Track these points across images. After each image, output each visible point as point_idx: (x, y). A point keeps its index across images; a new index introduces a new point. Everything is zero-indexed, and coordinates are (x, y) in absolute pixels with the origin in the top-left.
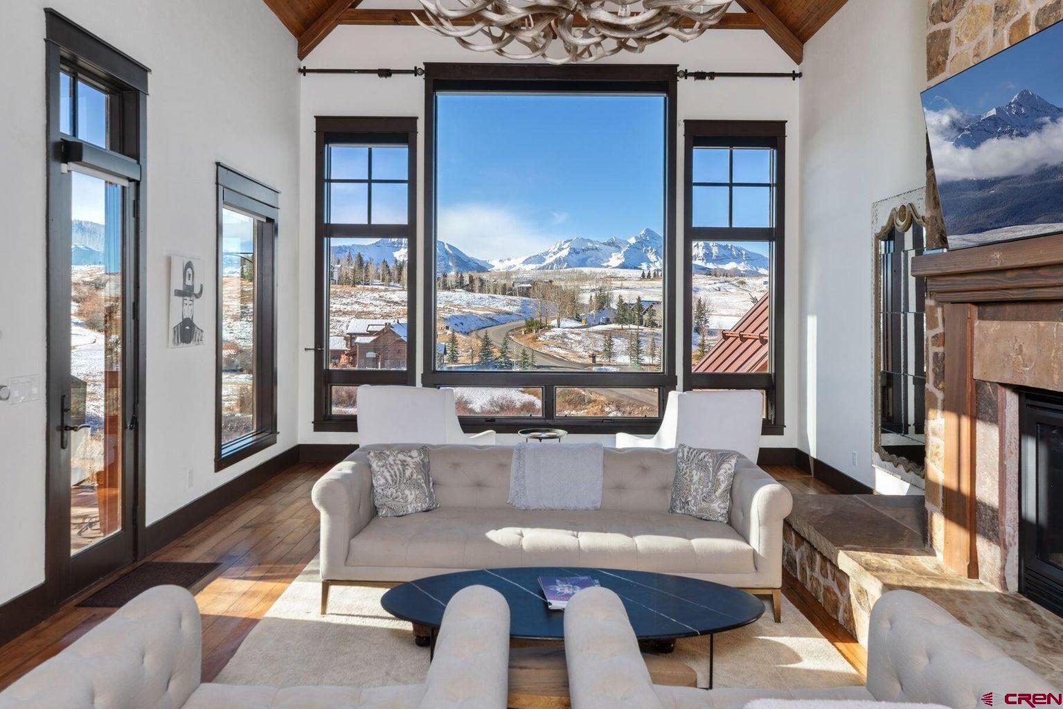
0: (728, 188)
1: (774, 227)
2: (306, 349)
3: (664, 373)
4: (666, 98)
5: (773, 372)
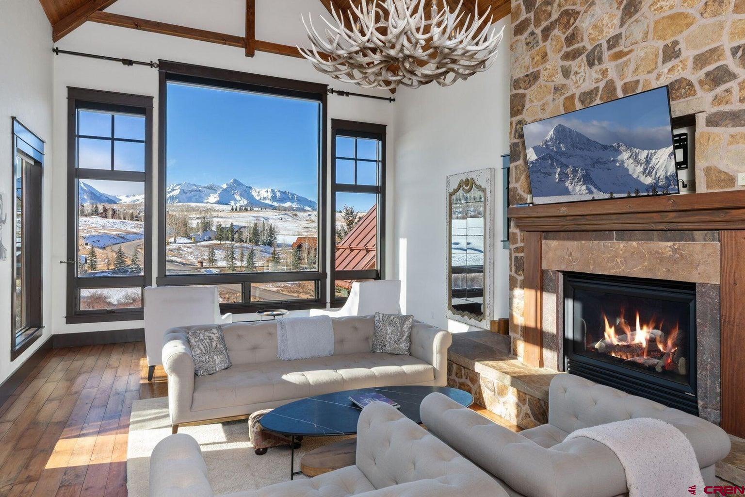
0: (354, 161)
1: (380, 185)
2: (61, 262)
3: (318, 271)
4: (319, 104)
5: (379, 268)
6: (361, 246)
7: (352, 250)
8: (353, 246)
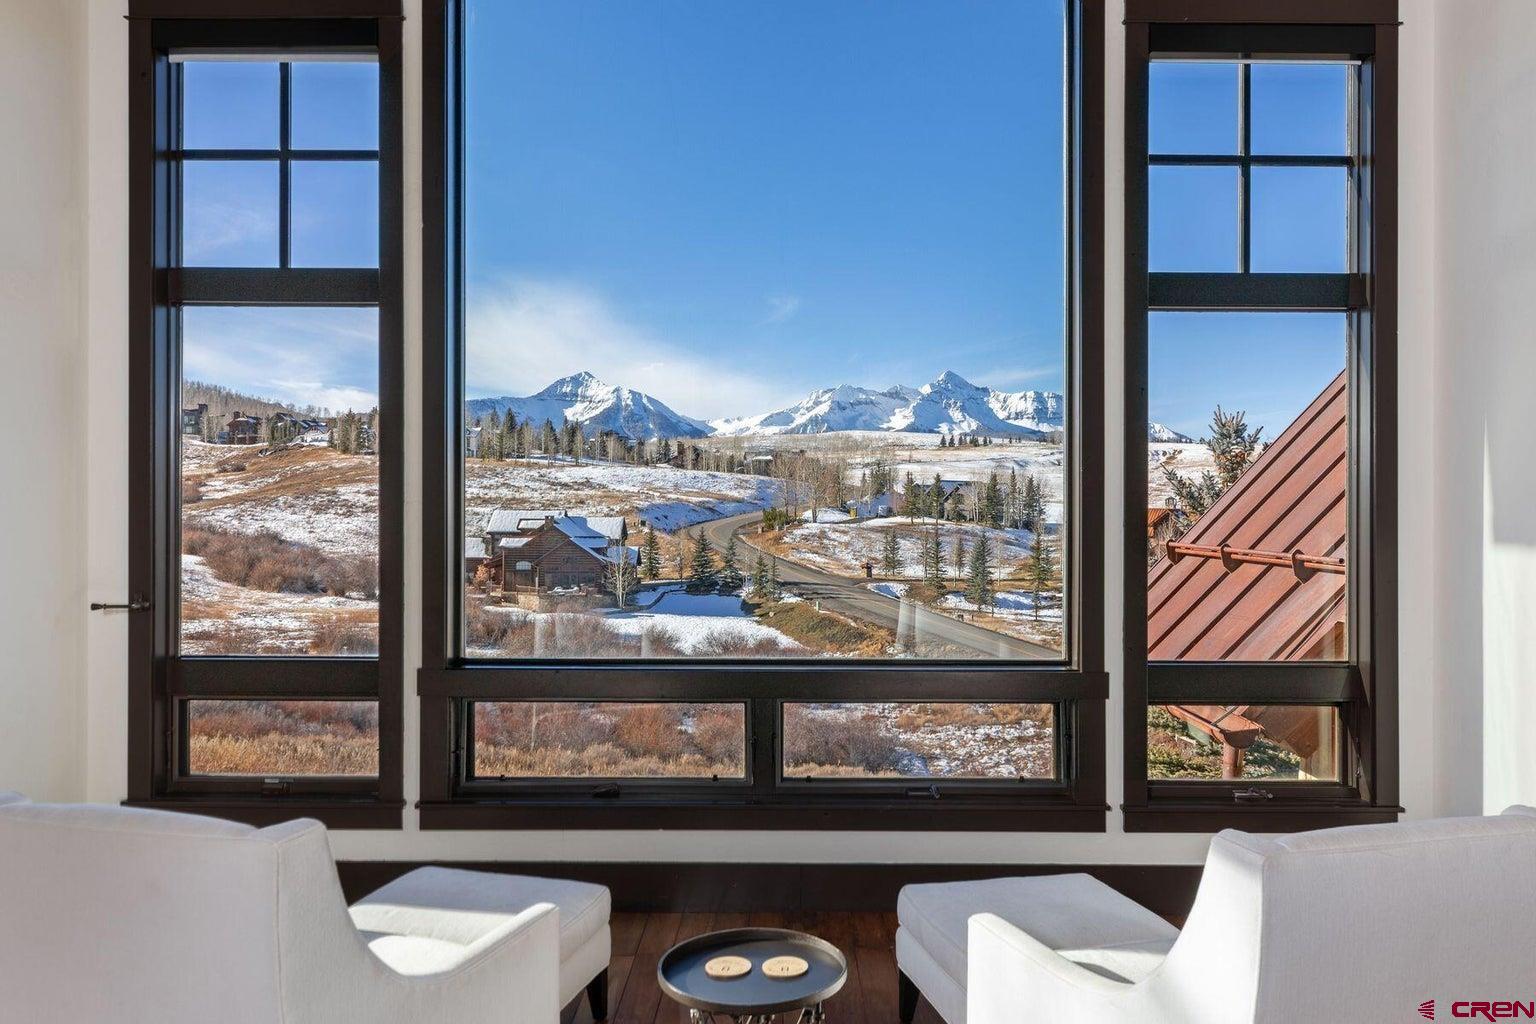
0: (1238, 170)
1: (1367, 270)
2: (95, 607)
3: (1069, 663)
5: (1365, 657)
6: (1271, 548)
7: (1232, 564)
8: (1238, 546)
